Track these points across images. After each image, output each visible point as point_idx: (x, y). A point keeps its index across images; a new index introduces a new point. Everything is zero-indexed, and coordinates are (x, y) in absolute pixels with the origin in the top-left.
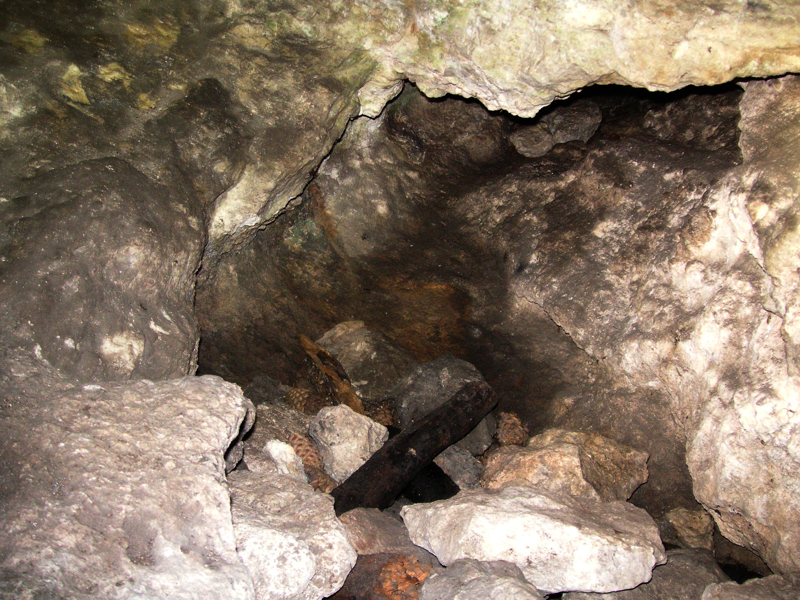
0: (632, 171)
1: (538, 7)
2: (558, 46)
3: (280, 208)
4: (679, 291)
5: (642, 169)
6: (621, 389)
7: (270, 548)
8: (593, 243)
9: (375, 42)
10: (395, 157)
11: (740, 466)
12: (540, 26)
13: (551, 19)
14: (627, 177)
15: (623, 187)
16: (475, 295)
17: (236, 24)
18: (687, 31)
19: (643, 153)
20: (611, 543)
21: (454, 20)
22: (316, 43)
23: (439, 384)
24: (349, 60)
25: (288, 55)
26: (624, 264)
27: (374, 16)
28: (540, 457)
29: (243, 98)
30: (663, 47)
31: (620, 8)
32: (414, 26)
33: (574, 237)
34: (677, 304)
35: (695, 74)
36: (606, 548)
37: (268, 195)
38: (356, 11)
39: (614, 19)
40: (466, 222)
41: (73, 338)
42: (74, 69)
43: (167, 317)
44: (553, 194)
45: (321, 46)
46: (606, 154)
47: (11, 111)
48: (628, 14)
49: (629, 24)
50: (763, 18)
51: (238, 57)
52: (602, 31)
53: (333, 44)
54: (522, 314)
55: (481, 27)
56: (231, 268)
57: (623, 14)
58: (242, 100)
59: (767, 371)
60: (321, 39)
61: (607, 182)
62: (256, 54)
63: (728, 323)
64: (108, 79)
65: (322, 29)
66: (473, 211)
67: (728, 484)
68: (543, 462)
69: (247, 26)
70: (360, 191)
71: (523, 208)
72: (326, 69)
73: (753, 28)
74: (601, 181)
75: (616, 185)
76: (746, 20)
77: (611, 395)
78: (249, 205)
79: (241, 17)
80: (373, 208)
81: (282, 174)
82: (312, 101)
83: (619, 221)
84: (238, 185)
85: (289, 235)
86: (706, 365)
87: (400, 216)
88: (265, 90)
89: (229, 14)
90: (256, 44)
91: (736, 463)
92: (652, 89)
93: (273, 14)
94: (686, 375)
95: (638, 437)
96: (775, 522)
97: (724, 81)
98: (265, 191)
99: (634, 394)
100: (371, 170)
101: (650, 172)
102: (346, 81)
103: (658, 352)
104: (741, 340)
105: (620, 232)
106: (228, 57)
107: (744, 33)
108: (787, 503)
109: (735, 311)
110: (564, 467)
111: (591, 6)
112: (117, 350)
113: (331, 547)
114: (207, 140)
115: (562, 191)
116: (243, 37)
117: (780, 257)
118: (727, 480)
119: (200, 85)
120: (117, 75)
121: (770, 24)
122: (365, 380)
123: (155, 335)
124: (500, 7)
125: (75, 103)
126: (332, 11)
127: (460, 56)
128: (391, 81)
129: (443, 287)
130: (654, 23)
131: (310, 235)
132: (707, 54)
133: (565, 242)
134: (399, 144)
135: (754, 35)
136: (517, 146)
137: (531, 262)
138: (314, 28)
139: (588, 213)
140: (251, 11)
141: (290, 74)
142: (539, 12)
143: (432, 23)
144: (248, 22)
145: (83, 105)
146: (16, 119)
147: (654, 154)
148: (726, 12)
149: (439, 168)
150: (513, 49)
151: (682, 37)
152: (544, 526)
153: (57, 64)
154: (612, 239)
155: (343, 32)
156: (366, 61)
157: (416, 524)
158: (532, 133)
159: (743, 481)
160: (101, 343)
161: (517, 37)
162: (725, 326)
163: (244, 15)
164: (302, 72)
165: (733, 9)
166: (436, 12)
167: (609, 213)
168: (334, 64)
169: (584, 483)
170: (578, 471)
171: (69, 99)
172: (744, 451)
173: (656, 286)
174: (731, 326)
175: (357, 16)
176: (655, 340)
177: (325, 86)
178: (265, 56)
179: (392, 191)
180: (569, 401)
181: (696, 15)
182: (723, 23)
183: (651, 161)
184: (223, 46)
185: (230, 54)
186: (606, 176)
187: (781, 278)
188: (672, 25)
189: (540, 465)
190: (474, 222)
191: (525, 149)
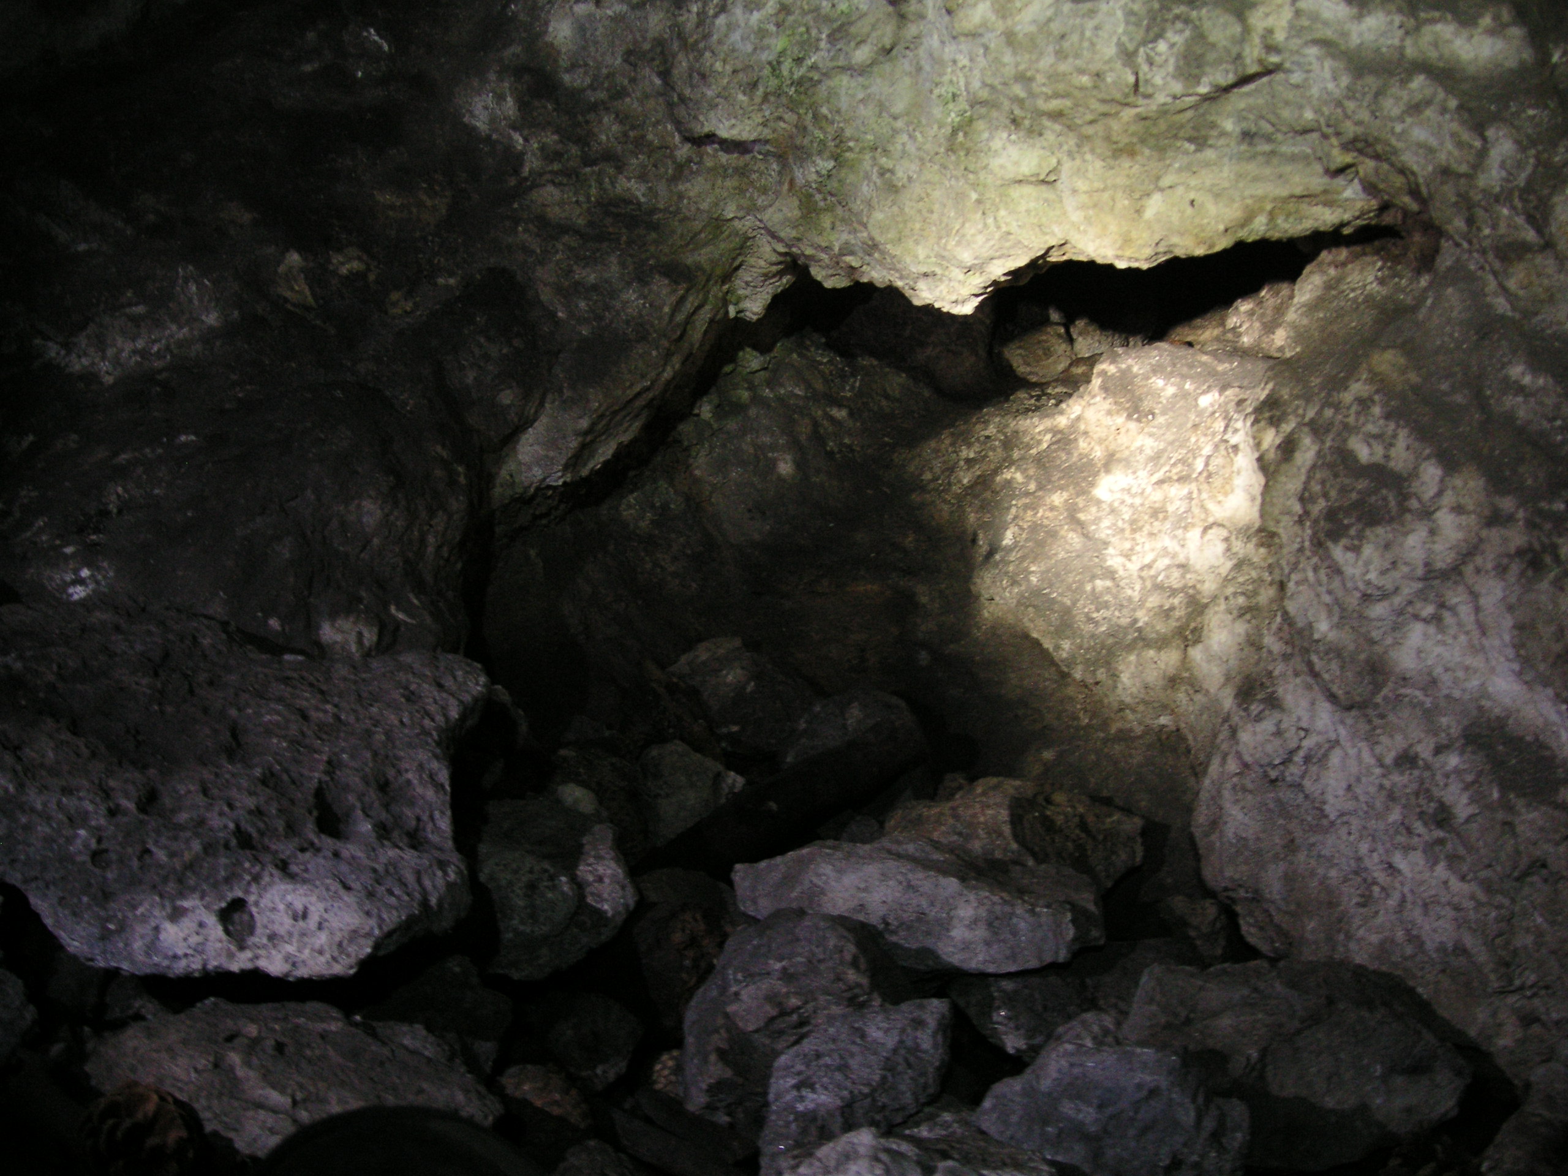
0: (1156, 394)
1: (952, 150)
2: (982, 207)
3: (602, 459)
4: (1196, 572)
5: (1171, 390)
6: (1120, 731)
7: (515, 872)
8: (1094, 509)
9: (740, 207)
10: (809, 386)
11: (1246, 820)
12: (957, 179)
13: (971, 167)
14: (1146, 405)
15: (1139, 420)
16: (924, 600)
17: (534, 186)
18: (1158, 178)
19: (1174, 365)
20: (1005, 902)
21: (843, 173)
22: (653, 211)
23: (844, 726)
24: (703, 235)
25: (611, 230)
26: (1134, 539)
27: (736, 170)
28: (953, 809)
29: (546, 295)
30: (1126, 202)
31: (1065, 148)
32: (792, 182)
33: (1066, 501)
34: (1191, 591)
35: (1175, 240)
36: (998, 908)
37: (580, 439)
38: (709, 163)
39: (1059, 163)
40: (922, 488)
41: (279, 618)
42: (294, 258)
43: (416, 601)
44: (1048, 437)
45: (660, 215)
46: (1120, 370)
47: (204, 318)
48: (1077, 156)
49: (1079, 170)
50: (1264, 153)
51: (538, 235)
52: (1043, 182)
53: (678, 211)
54: (992, 627)
55: (878, 181)
56: (533, 553)
57: (1070, 154)
58: (544, 298)
59: (1276, 673)
60: (661, 206)
61: (1118, 412)
62: (564, 229)
63: (1242, 612)
64: (344, 270)
65: (662, 188)
66: (931, 469)
67: (1233, 850)
68: (956, 817)
69: (550, 188)
70: (748, 438)
71: (1004, 460)
72: (666, 250)
73: (1252, 168)
74: (1109, 413)
75: (1129, 417)
76: (1240, 158)
77: (1105, 741)
78: (551, 454)
79: (541, 175)
80: (772, 464)
81: (600, 405)
82: (645, 297)
83: (1134, 473)
84: (536, 424)
85: (630, 507)
86: (1222, 680)
87: (814, 479)
88: (577, 283)
89: (526, 171)
90: (563, 215)
91: (1240, 816)
92: (1121, 265)
93: (588, 169)
94: (1198, 697)
95: (1143, 803)
96: (1298, 905)
97: (1218, 248)
98: (577, 434)
99: (1140, 737)
100: (769, 406)
101: (1184, 395)
102: (699, 267)
103: (1163, 666)
104: (1261, 635)
105: (1133, 491)
106: (524, 235)
107: (1240, 176)
108: (1313, 873)
109: (1255, 593)
110: (985, 823)
111: (1025, 146)
112: (339, 638)
113: (600, 879)
114: (486, 357)
115: (1060, 432)
116: (544, 205)
117: (1275, 501)
118: (1231, 844)
119: (478, 277)
120: (356, 265)
121: (1275, 161)
122: (735, 724)
123: (398, 625)
124: (904, 152)
125: (294, 305)
126: (674, 162)
127: (855, 225)
128: (772, 264)
129: (875, 588)
130: (1112, 168)
131: (665, 507)
132: (1189, 211)
133: (1052, 508)
134: (814, 365)
135: (1255, 179)
136: (1015, 365)
137: (1004, 543)
138: (650, 188)
139: (1091, 463)
140: (556, 167)
141: (613, 259)
142: (953, 158)
143: (814, 177)
144: (553, 182)
145: (308, 309)
146: (211, 329)
147: (1191, 366)
148: (1211, 146)
149: (884, 403)
150: (924, 212)
151: (1152, 187)
152: (910, 876)
153: (271, 250)
154: (1123, 502)
155: (691, 194)
156: (729, 236)
157: (747, 884)
158: (1039, 342)
159: (1251, 843)
160: (319, 628)
161: (928, 195)
162: (1241, 616)
163: (545, 173)
164: (631, 256)
165: (1222, 142)
166: (819, 161)
167: (1119, 461)
168: (680, 243)
169: (1014, 846)
170: (1007, 830)
171: (286, 300)
172: (1250, 797)
173: (1168, 567)
174: (1248, 616)
175: (710, 170)
176: (1159, 649)
177: (666, 275)
178: (577, 232)
179: (803, 438)
180: (1048, 755)
181: (1170, 154)
182: (1207, 164)
183: (1184, 377)
184: (517, 221)
185: (525, 231)
186: (1116, 403)
187: (1281, 531)
188: (1136, 168)
189: (951, 821)
190: (932, 486)
191: (1028, 369)
